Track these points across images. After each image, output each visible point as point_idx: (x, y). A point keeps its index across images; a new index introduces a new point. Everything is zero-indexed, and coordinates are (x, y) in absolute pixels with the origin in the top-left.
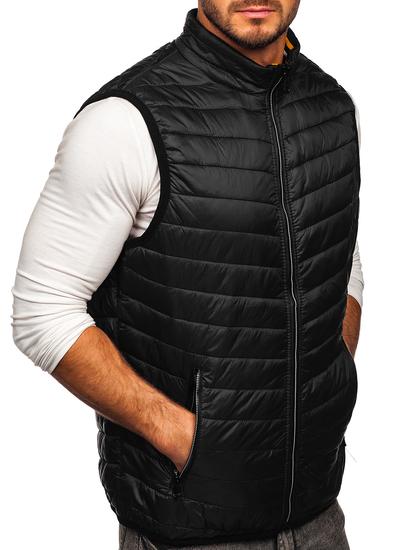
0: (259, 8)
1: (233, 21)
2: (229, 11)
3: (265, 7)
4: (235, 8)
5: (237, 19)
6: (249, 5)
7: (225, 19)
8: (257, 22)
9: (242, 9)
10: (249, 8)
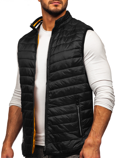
0: (57, 2)
1: (49, 6)
2: (48, 3)
3: (58, 2)
4: (50, 3)
5: (51, 5)
6: (54, 1)
7: (47, 6)
8: (56, 6)
9: (52, 3)
10: (54, 2)
